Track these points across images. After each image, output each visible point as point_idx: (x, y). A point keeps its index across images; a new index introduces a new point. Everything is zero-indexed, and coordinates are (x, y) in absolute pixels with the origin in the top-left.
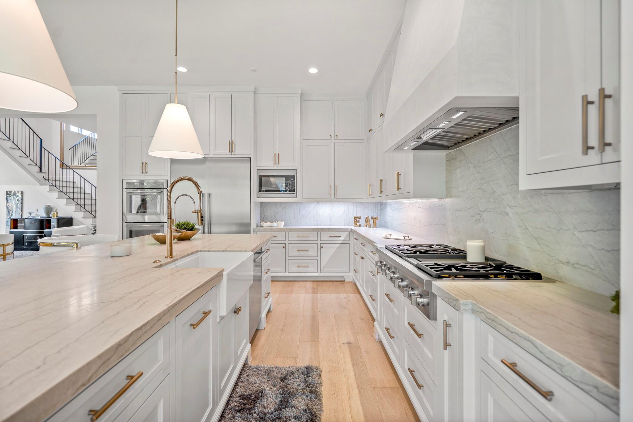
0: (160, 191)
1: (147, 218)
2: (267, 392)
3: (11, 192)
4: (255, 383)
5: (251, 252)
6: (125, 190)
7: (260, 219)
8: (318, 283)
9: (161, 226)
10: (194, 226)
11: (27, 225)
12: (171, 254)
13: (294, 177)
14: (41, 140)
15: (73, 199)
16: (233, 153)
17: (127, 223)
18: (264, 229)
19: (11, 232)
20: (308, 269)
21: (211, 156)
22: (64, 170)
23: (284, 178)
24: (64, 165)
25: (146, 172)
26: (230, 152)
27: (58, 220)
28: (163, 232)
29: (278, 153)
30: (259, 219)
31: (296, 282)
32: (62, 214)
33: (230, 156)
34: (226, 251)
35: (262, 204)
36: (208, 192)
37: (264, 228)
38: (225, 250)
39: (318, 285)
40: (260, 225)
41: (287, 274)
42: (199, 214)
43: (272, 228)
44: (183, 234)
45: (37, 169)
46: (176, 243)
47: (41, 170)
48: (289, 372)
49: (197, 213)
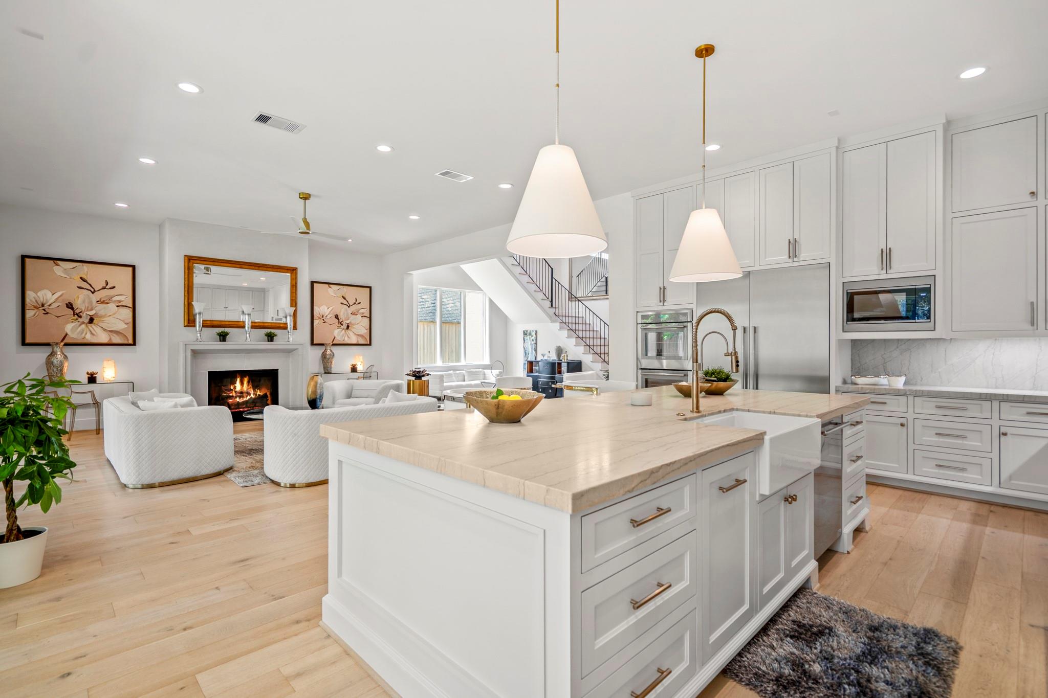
0: (683, 326)
1: (665, 364)
2: (840, 632)
3: (527, 331)
4: (820, 616)
5: (816, 419)
6: (639, 326)
7: (852, 371)
8: (993, 508)
9: (685, 375)
10: (729, 376)
11: (541, 369)
12: (698, 408)
13: (928, 290)
14: (552, 269)
15: (582, 338)
16: (795, 259)
17: (642, 369)
18: (858, 388)
19: (528, 376)
20: (965, 475)
21: (757, 268)
22: (574, 303)
23: (905, 293)
24: (573, 297)
25: (664, 301)
26: (790, 257)
27: (568, 363)
28: (687, 382)
29: (890, 249)
30: (850, 369)
31: (933, 496)
32: (572, 357)
33: (791, 265)
34: (774, 413)
35: (854, 342)
36: (752, 325)
37: (858, 386)
38: (773, 411)
39: (991, 511)
40: (852, 382)
41: (910, 477)
42: (734, 357)
43: (876, 387)
44: (714, 386)
45: (548, 303)
46: (704, 397)
47: (552, 306)
48: (885, 623)
49: (730, 356)
